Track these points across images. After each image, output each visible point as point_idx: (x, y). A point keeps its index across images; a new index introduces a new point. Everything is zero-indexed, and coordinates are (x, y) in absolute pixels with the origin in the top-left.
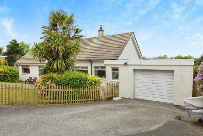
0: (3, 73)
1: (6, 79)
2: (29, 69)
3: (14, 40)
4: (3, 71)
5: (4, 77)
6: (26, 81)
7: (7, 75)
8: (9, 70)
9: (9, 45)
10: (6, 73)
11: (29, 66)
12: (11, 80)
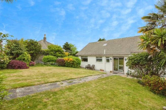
0: (72, 62)
1: (73, 65)
2: (87, 59)
3: (66, 43)
4: (72, 60)
5: (72, 65)
6: (86, 67)
7: (74, 63)
8: (76, 59)
9: (64, 45)
10: (74, 62)
11: (87, 57)
12: (77, 66)
